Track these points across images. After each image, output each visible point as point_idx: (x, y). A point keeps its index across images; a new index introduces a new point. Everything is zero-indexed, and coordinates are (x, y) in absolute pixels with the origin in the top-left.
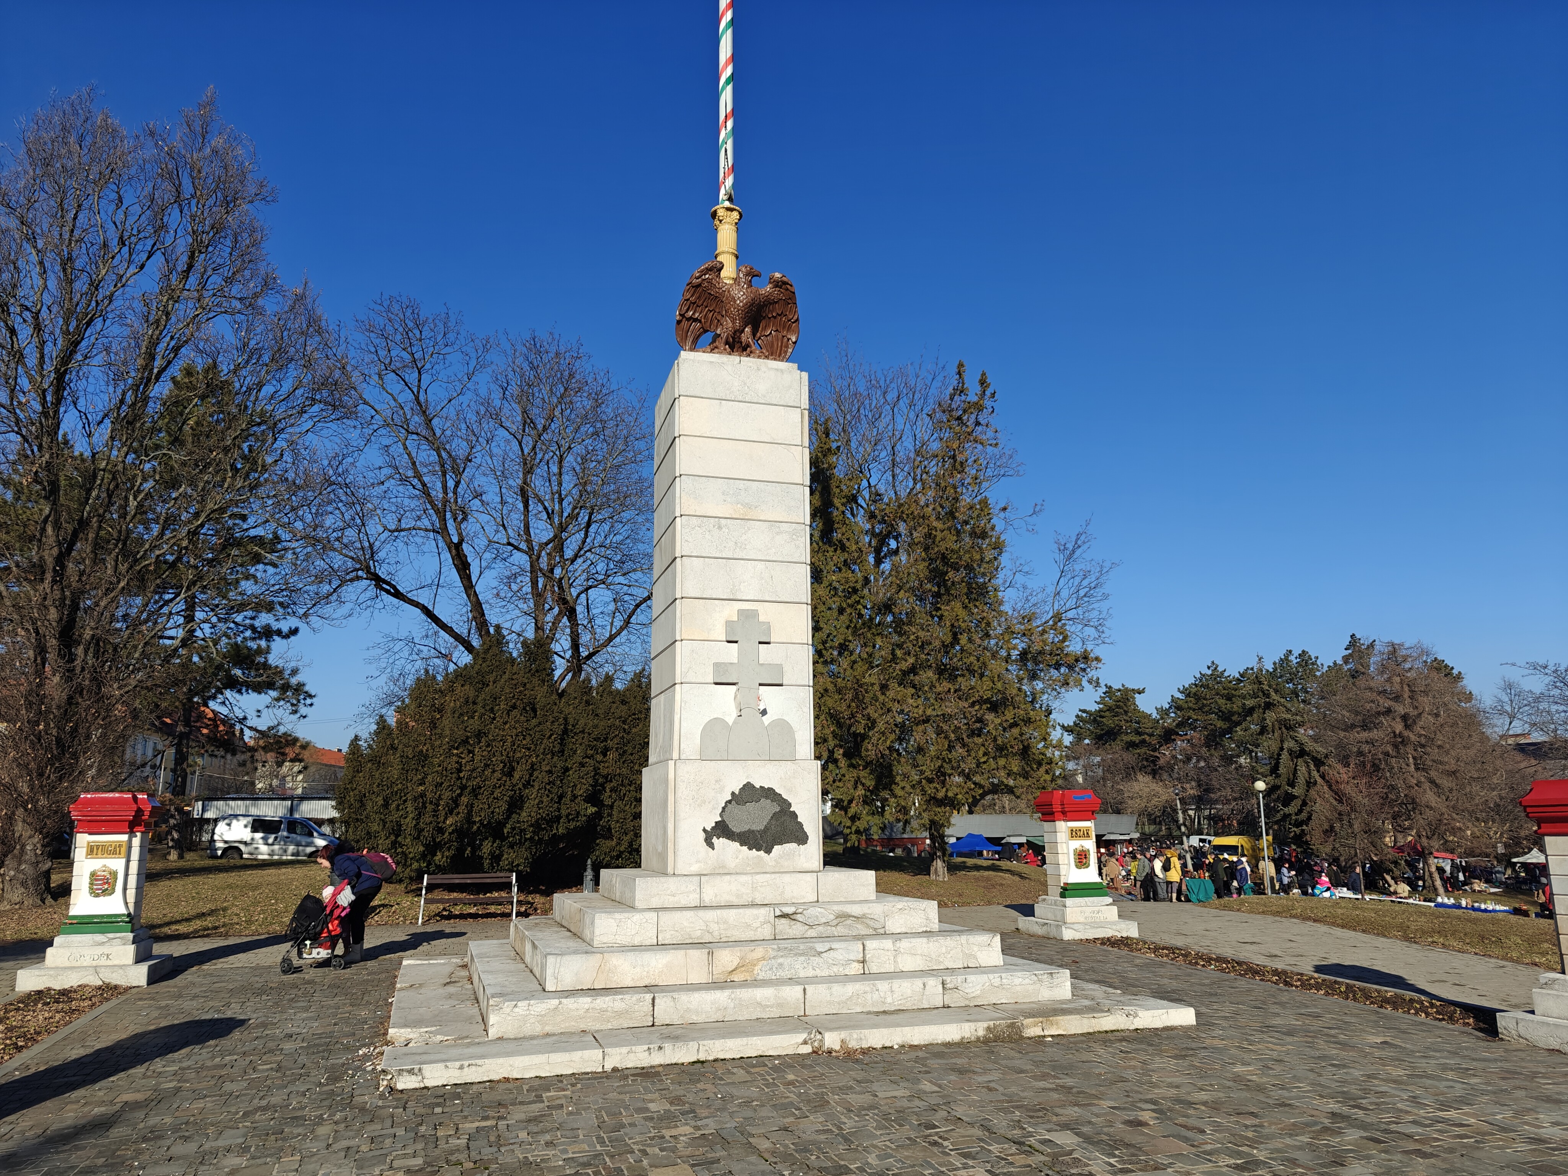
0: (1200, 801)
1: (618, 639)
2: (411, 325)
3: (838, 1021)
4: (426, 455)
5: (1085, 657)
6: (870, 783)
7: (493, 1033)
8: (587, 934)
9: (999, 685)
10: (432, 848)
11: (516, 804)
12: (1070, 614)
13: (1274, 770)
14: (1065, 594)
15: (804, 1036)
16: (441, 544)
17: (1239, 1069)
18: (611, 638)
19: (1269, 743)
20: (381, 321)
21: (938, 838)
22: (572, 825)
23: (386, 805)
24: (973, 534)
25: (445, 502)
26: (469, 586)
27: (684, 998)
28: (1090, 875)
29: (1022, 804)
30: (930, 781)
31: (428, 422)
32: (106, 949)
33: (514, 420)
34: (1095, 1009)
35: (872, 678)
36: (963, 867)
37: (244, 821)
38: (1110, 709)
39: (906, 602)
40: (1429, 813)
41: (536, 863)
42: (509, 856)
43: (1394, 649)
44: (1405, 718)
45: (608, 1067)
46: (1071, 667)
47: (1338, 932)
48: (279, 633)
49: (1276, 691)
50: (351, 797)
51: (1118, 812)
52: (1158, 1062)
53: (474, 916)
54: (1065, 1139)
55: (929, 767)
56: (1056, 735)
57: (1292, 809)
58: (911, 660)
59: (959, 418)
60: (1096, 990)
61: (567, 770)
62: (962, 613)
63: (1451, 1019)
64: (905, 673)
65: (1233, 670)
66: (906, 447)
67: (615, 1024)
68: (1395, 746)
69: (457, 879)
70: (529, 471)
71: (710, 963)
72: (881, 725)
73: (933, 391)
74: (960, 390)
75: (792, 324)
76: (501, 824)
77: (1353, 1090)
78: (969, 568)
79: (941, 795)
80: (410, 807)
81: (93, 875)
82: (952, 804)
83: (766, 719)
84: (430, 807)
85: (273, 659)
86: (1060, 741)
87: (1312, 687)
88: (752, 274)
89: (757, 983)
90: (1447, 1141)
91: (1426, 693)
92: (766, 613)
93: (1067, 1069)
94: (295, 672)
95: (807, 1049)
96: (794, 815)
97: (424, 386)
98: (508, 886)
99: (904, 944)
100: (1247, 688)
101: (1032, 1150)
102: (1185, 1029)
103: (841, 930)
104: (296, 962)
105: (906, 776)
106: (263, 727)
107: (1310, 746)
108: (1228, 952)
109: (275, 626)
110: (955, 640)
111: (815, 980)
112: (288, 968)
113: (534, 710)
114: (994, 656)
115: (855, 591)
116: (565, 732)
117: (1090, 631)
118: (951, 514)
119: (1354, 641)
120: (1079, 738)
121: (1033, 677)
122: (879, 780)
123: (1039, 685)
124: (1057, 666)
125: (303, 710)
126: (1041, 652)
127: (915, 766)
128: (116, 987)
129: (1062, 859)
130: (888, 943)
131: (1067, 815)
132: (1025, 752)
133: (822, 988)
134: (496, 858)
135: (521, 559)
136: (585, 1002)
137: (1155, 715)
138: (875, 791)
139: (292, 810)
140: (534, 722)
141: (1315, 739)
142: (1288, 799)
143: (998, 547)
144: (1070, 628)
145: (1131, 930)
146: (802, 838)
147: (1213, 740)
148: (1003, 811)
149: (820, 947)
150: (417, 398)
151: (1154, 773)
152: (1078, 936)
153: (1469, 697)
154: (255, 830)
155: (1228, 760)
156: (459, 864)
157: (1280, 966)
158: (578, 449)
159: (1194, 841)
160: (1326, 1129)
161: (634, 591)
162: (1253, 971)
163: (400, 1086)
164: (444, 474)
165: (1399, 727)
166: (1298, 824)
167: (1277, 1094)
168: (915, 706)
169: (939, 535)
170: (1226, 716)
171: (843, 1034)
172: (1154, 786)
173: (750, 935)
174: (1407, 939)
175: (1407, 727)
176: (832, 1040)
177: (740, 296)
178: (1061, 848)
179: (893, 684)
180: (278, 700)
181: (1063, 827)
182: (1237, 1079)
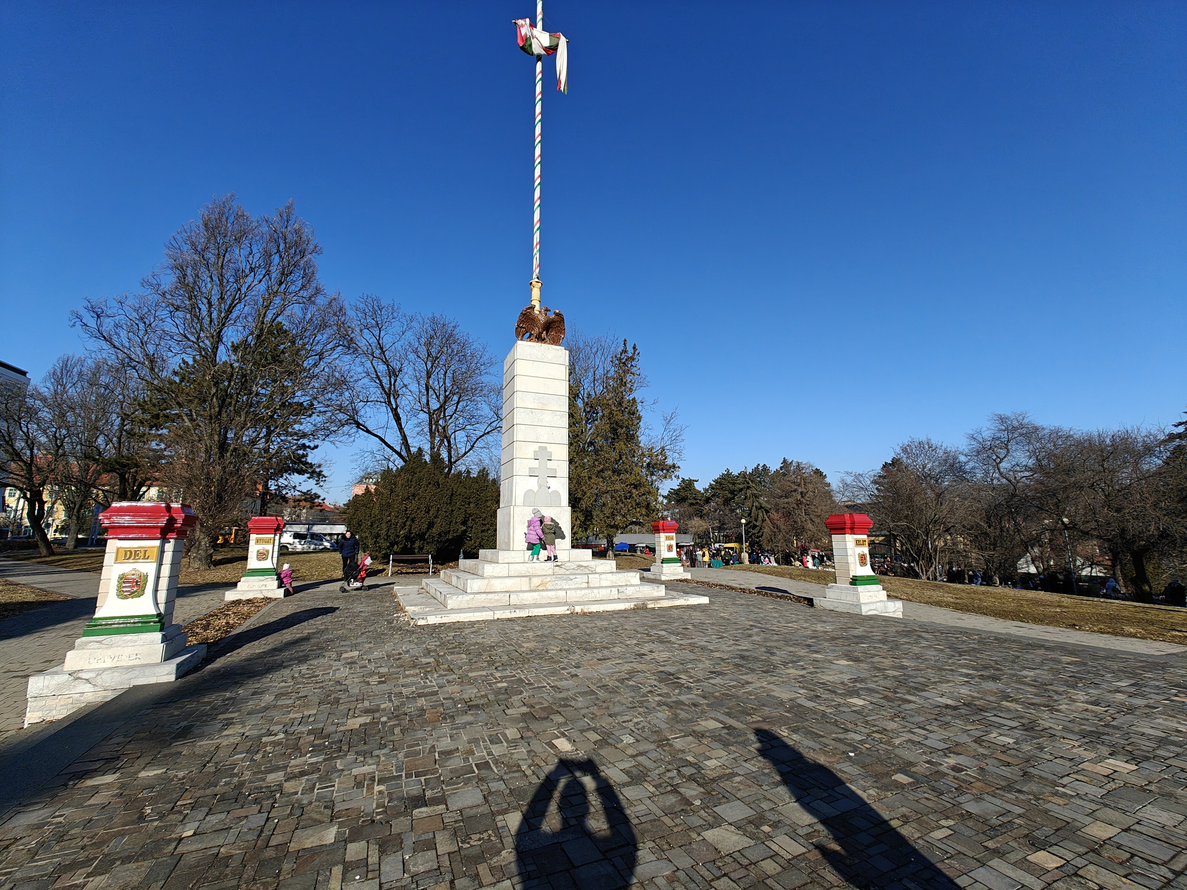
0: (720, 529)
1: (468, 454)
2: (377, 308)
3: (579, 603)
4: (382, 368)
5: (674, 466)
6: (582, 519)
7: (449, 607)
8: (480, 573)
9: (638, 478)
10: (392, 544)
11: (431, 525)
12: (668, 447)
13: (750, 515)
14: (666, 439)
15: (567, 608)
16: (389, 410)
17: (722, 614)
18: (466, 453)
19: (748, 503)
20: (362, 306)
21: (610, 543)
22: (455, 535)
23: (371, 526)
24: (629, 413)
25: (390, 388)
26: (401, 429)
27: (521, 595)
28: (673, 555)
29: (644, 530)
30: (608, 517)
31: (383, 352)
32: (265, 583)
33: (424, 354)
34: (674, 598)
35: (585, 474)
36: (619, 555)
37: (289, 534)
38: (683, 488)
39: (600, 442)
40: (809, 533)
41: (438, 551)
42: (427, 548)
43: (798, 465)
44: (802, 493)
45: (496, 618)
46: (668, 471)
47: (767, 576)
48: (309, 447)
49: (752, 482)
50: (354, 522)
51: (685, 533)
52: (694, 614)
53: (412, 573)
54: (663, 633)
55: (607, 511)
56: (660, 499)
57: (755, 531)
58: (602, 467)
59: (624, 363)
60: (674, 593)
61: (452, 511)
62: (624, 447)
63: (800, 602)
64: (599, 472)
65: (735, 473)
66: (600, 372)
67: (495, 604)
68: (797, 505)
69: (405, 557)
70: (429, 377)
71: (530, 583)
72: (588, 494)
73: (613, 349)
74: (625, 351)
75: (562, 331)
76: (424, 534)
77: (759, 619)
78: (627, 427)
79: (612, 524)
80: (384, 526)
81: (258, 551)
82: (616, 527)
83: (550, 490)
84: (393, 526)
85: (309, 460)
86: (662, 502)
87: (767, 479)
88: (547, 310)
89: (547, 590)
90: (786, 631)
91: (810, 483)
92: (550, 448)
93: (664, 616)
94: (320, 466)
95: (569, 612)
96: (560, 528)
97: (382, 336)
98: (427, 561)
99: (603, 576)
100: (741, 480)
101: (651, 636)
102: (705, 605)
103: (579, 571)
104: (347, 588)
105: (597, 516)
106: (305, 491)
107: (764, 505)
108: (724, 583)
109: (307, 444)
110: (621, 458)
111: (570, 589)
112: (343, 590)
113: (439, 485)
114: (636, 465)
115: (578, 436)
116: (452, 494)
117: (676, 455)
118: (620, 404)
119: (785, 461)
120: (670, 501)
121: (652, 474)
122: (586, 517)
123: (654, 478)
124: (662, 470)
125: (322, 483)
126: (656, 464)
127: (602, 511)
128: (270, 598)
129: (662, 548)
130: (597, 576)
131: (664, 531)
132: (648, 506)
133: (573, 591)
134: (421, 549)
135: (424, 416)
136: (484, 595)
137: (702, 491)
138: (584, 522)
139: (308, 529)
140: (439, 490)
141: (767, 502)
142: (755, 527)
143: (639, 418)
144: (668, 453)
145: (688, 576)
146: (563, 537)
147: (727, 502)
148: (635, 532)
149: (571, 577)
150: (378, 341)
151: (701, 517)
152: (667, 579)
153: (829, 485)
154: (295, 538)
155: (732, 511)
156: (405, 550)
157: (742, 587)
158: (453, 367)
159: (717, 545)
160: (748, 629)
161: (476, 432)
162: (732, 588)
163: (419, 624)
164: (390, 377)
165: (799, 497)
166: (758, 537)
167: (734, 621)
168: (603, 486)
169: (615, 413)
170: (732, 492)
171: (582, 607)
172: (700, 522)
173: (544, 573)
174: (791, 578)
175: (802, 497)
176: (578, 609)
177: (542, 319)
178: (662, 544)
179: (594, 477)
180: (309, 478)
181: (663, 535)
182: (722, 617)
